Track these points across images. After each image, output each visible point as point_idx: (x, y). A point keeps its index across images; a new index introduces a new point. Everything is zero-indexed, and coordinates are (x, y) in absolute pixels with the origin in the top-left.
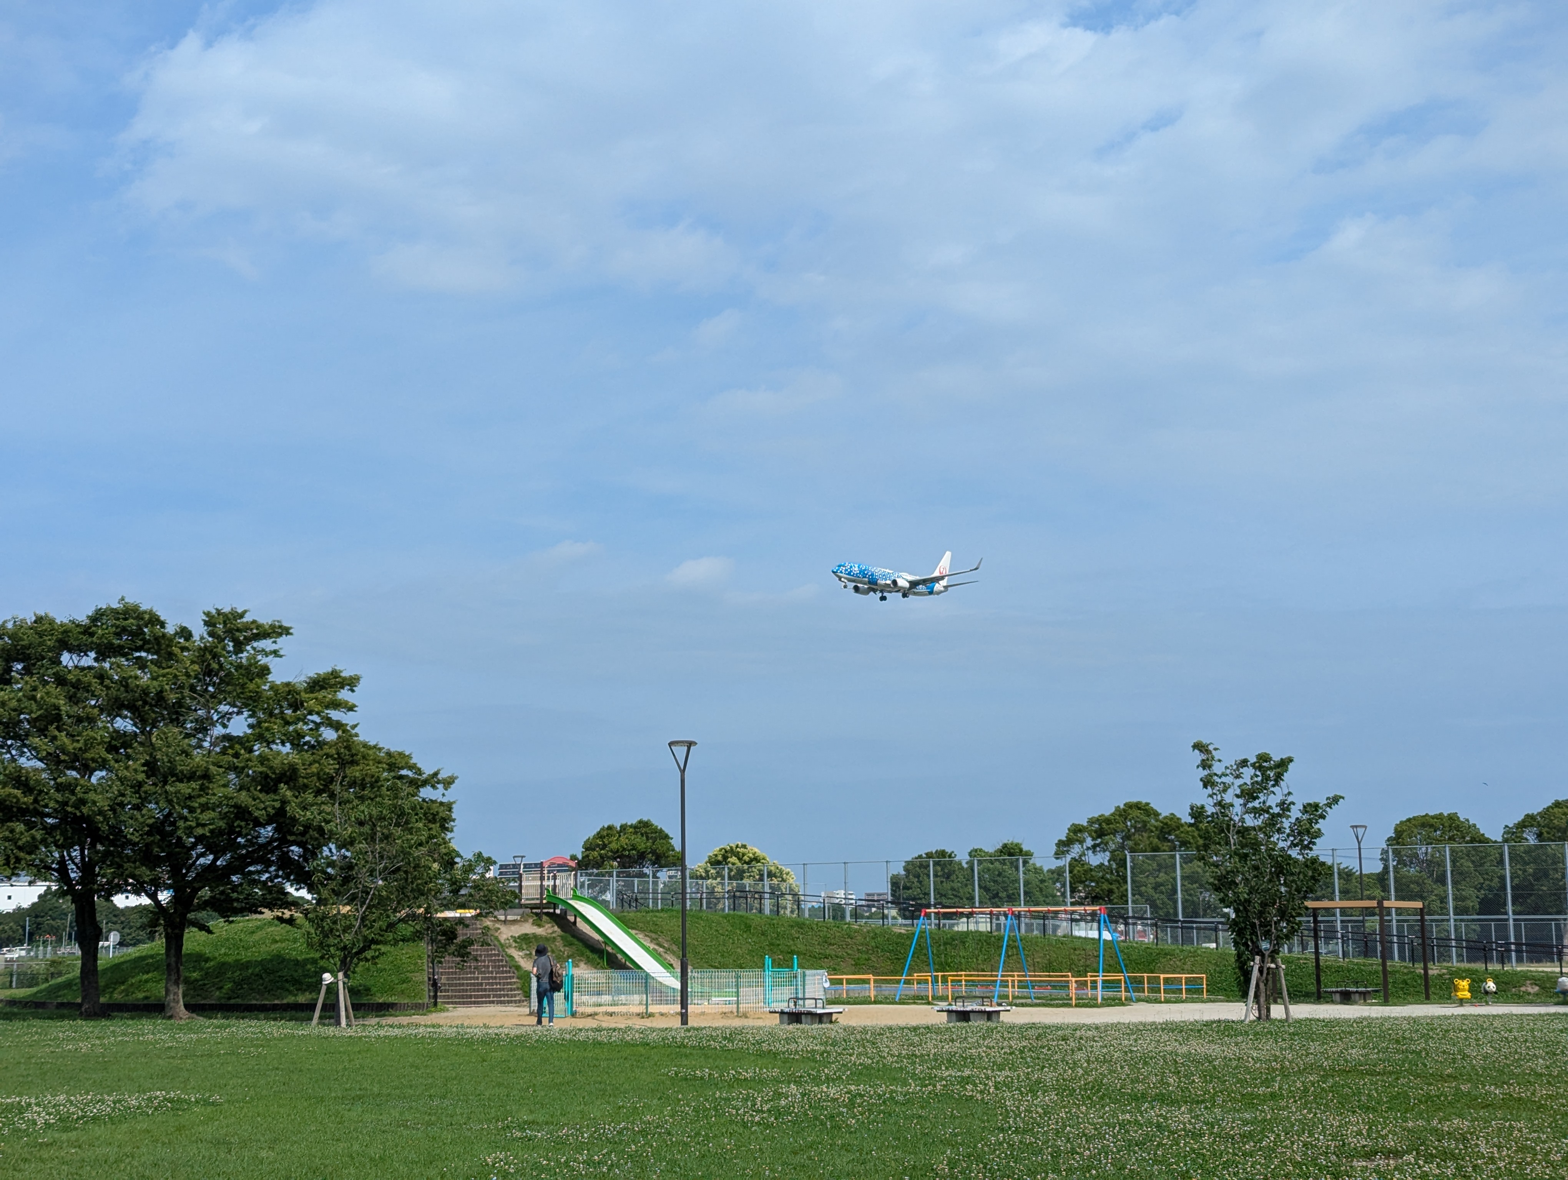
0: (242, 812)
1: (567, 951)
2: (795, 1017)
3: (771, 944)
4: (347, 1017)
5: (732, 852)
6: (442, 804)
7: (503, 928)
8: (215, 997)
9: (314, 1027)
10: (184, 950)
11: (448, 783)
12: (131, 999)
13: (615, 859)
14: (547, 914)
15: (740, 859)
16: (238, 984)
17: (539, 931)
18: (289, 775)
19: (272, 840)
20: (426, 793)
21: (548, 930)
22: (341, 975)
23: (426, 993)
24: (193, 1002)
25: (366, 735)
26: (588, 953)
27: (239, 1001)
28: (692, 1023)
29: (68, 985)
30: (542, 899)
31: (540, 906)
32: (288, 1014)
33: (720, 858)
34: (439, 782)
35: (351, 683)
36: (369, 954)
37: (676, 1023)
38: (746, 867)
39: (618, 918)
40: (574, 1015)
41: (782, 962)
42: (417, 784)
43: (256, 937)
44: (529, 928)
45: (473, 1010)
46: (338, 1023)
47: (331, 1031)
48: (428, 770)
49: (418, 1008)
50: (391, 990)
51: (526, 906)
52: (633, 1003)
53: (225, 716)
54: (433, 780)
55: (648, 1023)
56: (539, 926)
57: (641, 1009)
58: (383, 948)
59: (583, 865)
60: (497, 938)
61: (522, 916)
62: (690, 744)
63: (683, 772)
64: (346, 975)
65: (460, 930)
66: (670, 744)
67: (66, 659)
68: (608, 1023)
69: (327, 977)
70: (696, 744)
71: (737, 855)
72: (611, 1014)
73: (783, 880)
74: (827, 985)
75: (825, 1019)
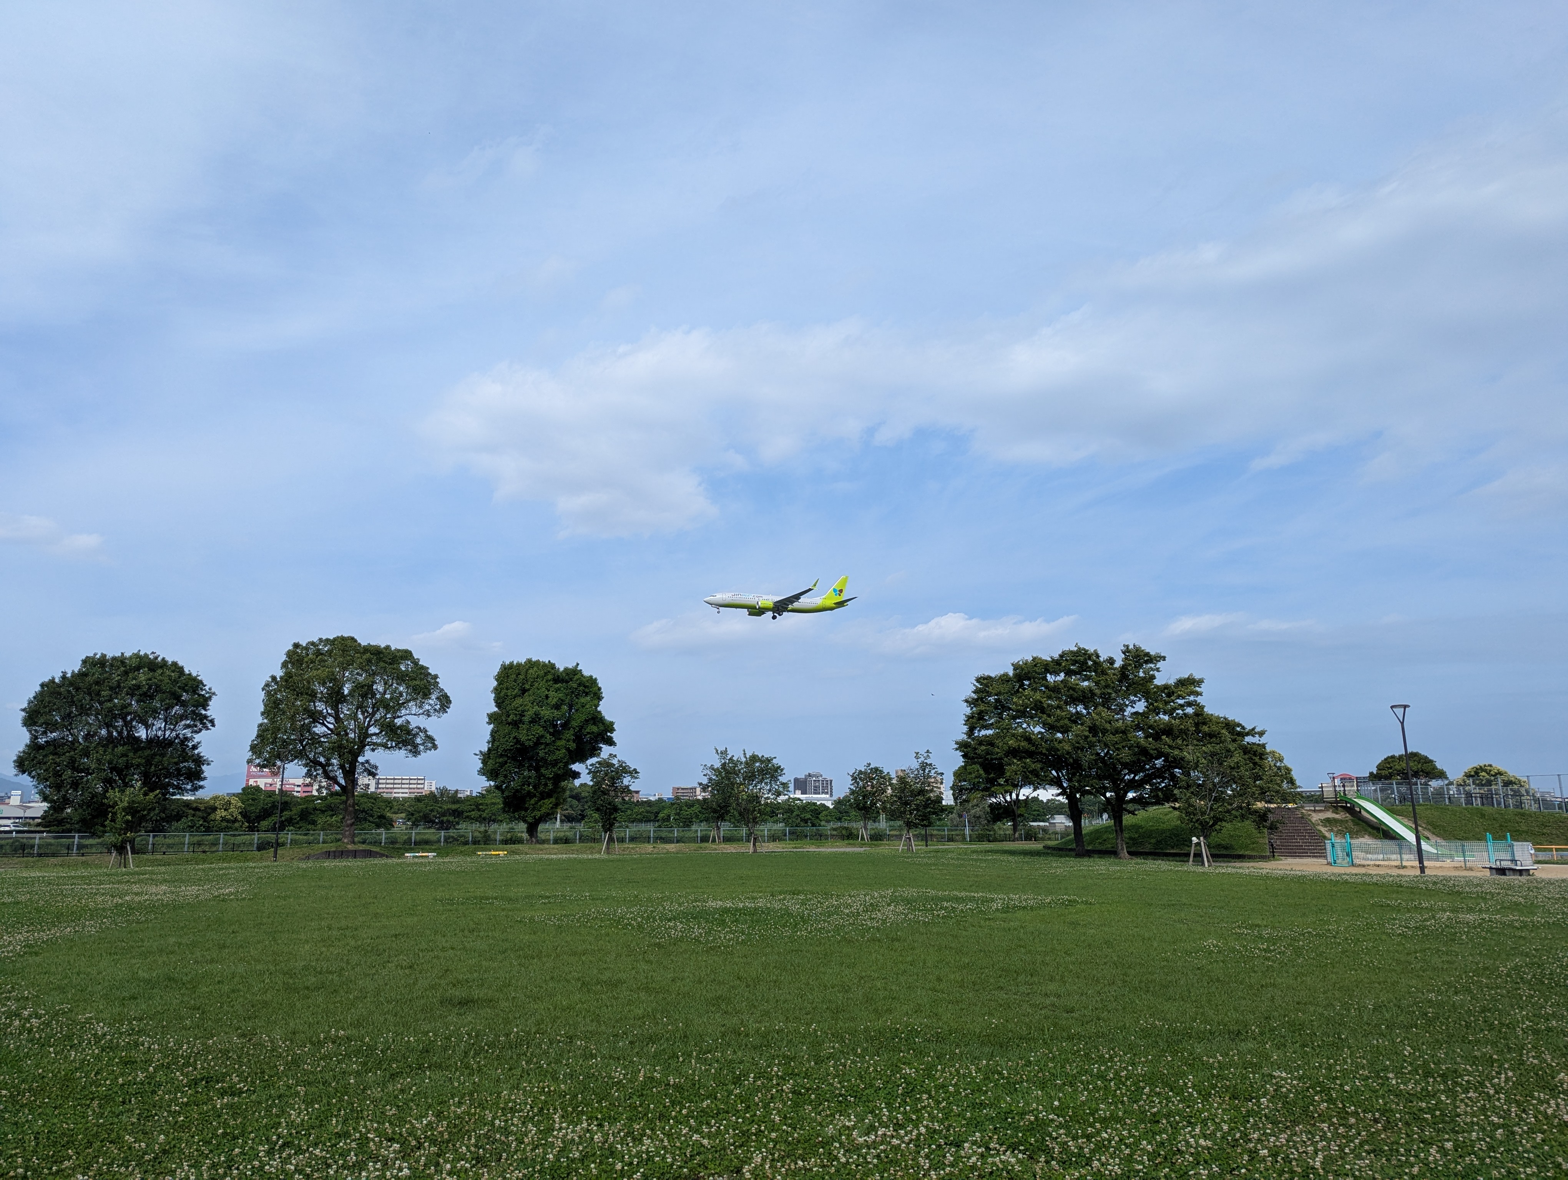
0: (1144, 751)
1: (1356, 828)
2: (1502, 871)
3: (1501, 826)
4: (1208, 861)
5: (1481, 769)
6: (1259, 745)
7: (1313, 814)
8: (1148, 848)
9: (1190, 866)
10: (1124, 822)
11: (1261, 734)
12: (1103, 848)
13: (1398, 775)
14: (1341, 807)
15: (1488, 774)
16: (1159, 842)
17: (1337, 816)
18: (1168, 731)
19: (1164, 766)
20: (1248, 739)
21: (1341, 816)
22: (1202, 838)
23: (1268, 850)
24: (1132, 850)
25: (1210, 710)
26: (1370, 830)
27: (1160, 851)
28: (1427, 872)
29: (1070, 841)
30: (1336, 798)
31: (1337, 802)
32: (1178, 859)
33: (1473, 773)
34: (1256, 733)
35: (1199, 682)
36: (1217, 827)
37: (1418, 872)
38: (1493, 778)
39: (1389, 810)
40: (1353, 865)
41: (1499, 837)
42: (1243, 735)
43: (1168, 817)
44: (1330, 815)
45: (1297, 860)
46: (1203, 864)
47: (1200, 869)
48: (1249, 727)
49: (1263, 858)
50: (1246, 847)
51: (1327, 802)
52: (1394, 859)
53: (1134, 702)
54: (1252, 733)
55: (1402, 872)
56: (1337, 813)
57: (1398, 863)
58: (1224, 824)
59: (1374, 778)
60: (1310, 820)
61: (1325, 807)
62: (1405, 707)
63: (1402, 723)
64: (1205, 838)
65: (1270, 815)
66: (1392, 707)
67: (1050, 678)
68: (1373, 871)
69: (1195, 840)
70: (1409, 706)
71: (1485, 771)
72: (1378, 866)
73: (1521, 786)
74: (1533, 852)
75: (1524, 873)
